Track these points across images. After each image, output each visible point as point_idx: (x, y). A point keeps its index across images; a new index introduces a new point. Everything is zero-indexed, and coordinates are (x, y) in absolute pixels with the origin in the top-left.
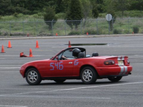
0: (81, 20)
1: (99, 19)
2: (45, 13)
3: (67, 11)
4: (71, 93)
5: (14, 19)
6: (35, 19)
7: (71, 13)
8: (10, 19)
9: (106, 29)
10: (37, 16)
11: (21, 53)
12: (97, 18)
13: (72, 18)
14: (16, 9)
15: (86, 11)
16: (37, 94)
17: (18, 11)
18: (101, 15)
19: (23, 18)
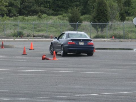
0: (107, 23)
1: (126, 22)
2: (70, 15)
3: (93, 13)
4: (93, 99)
5: (37, 20)
6: (60, 20)
7: (97, 16)
8: (34, 20)
9: (133, 33)
10: (62, 17)
11: (43, 56)
12: (124, 22)
13: (97, 21)
14: (40, 10)
15: (113, 13)
16: (57, 99)
17: (42, 11)
18: (129, 19)
19: (46, 19)
